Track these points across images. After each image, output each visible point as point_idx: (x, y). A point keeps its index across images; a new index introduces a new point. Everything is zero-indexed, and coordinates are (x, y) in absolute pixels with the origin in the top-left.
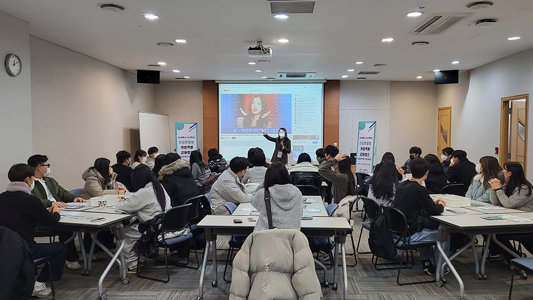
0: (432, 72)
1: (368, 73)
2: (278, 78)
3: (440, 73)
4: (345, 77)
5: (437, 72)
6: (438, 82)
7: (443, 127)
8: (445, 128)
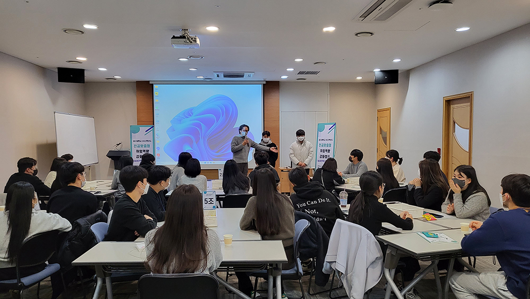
0: (372, 72)
1: (308, 73)
2: (216, 78)
3: (381, 73)
4: (284, 77)
5: (377, 71)
6: (378, 82)
7: (382, 128)
8: (385, 129)
